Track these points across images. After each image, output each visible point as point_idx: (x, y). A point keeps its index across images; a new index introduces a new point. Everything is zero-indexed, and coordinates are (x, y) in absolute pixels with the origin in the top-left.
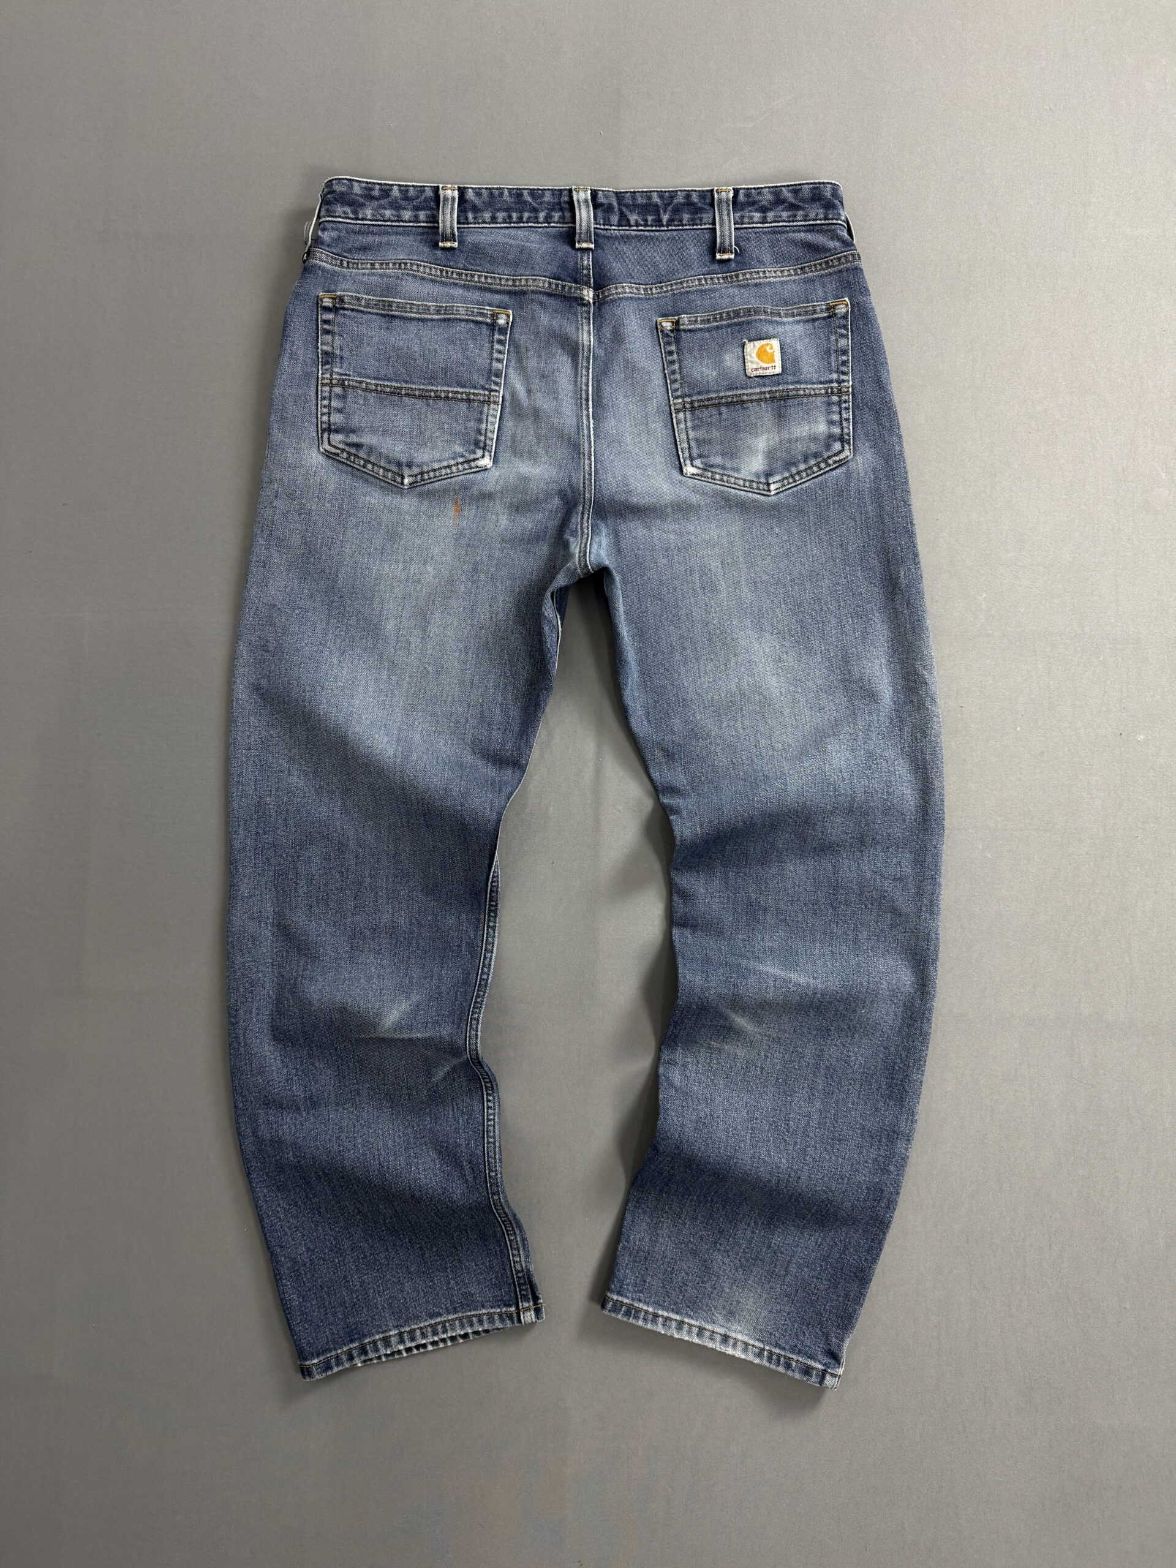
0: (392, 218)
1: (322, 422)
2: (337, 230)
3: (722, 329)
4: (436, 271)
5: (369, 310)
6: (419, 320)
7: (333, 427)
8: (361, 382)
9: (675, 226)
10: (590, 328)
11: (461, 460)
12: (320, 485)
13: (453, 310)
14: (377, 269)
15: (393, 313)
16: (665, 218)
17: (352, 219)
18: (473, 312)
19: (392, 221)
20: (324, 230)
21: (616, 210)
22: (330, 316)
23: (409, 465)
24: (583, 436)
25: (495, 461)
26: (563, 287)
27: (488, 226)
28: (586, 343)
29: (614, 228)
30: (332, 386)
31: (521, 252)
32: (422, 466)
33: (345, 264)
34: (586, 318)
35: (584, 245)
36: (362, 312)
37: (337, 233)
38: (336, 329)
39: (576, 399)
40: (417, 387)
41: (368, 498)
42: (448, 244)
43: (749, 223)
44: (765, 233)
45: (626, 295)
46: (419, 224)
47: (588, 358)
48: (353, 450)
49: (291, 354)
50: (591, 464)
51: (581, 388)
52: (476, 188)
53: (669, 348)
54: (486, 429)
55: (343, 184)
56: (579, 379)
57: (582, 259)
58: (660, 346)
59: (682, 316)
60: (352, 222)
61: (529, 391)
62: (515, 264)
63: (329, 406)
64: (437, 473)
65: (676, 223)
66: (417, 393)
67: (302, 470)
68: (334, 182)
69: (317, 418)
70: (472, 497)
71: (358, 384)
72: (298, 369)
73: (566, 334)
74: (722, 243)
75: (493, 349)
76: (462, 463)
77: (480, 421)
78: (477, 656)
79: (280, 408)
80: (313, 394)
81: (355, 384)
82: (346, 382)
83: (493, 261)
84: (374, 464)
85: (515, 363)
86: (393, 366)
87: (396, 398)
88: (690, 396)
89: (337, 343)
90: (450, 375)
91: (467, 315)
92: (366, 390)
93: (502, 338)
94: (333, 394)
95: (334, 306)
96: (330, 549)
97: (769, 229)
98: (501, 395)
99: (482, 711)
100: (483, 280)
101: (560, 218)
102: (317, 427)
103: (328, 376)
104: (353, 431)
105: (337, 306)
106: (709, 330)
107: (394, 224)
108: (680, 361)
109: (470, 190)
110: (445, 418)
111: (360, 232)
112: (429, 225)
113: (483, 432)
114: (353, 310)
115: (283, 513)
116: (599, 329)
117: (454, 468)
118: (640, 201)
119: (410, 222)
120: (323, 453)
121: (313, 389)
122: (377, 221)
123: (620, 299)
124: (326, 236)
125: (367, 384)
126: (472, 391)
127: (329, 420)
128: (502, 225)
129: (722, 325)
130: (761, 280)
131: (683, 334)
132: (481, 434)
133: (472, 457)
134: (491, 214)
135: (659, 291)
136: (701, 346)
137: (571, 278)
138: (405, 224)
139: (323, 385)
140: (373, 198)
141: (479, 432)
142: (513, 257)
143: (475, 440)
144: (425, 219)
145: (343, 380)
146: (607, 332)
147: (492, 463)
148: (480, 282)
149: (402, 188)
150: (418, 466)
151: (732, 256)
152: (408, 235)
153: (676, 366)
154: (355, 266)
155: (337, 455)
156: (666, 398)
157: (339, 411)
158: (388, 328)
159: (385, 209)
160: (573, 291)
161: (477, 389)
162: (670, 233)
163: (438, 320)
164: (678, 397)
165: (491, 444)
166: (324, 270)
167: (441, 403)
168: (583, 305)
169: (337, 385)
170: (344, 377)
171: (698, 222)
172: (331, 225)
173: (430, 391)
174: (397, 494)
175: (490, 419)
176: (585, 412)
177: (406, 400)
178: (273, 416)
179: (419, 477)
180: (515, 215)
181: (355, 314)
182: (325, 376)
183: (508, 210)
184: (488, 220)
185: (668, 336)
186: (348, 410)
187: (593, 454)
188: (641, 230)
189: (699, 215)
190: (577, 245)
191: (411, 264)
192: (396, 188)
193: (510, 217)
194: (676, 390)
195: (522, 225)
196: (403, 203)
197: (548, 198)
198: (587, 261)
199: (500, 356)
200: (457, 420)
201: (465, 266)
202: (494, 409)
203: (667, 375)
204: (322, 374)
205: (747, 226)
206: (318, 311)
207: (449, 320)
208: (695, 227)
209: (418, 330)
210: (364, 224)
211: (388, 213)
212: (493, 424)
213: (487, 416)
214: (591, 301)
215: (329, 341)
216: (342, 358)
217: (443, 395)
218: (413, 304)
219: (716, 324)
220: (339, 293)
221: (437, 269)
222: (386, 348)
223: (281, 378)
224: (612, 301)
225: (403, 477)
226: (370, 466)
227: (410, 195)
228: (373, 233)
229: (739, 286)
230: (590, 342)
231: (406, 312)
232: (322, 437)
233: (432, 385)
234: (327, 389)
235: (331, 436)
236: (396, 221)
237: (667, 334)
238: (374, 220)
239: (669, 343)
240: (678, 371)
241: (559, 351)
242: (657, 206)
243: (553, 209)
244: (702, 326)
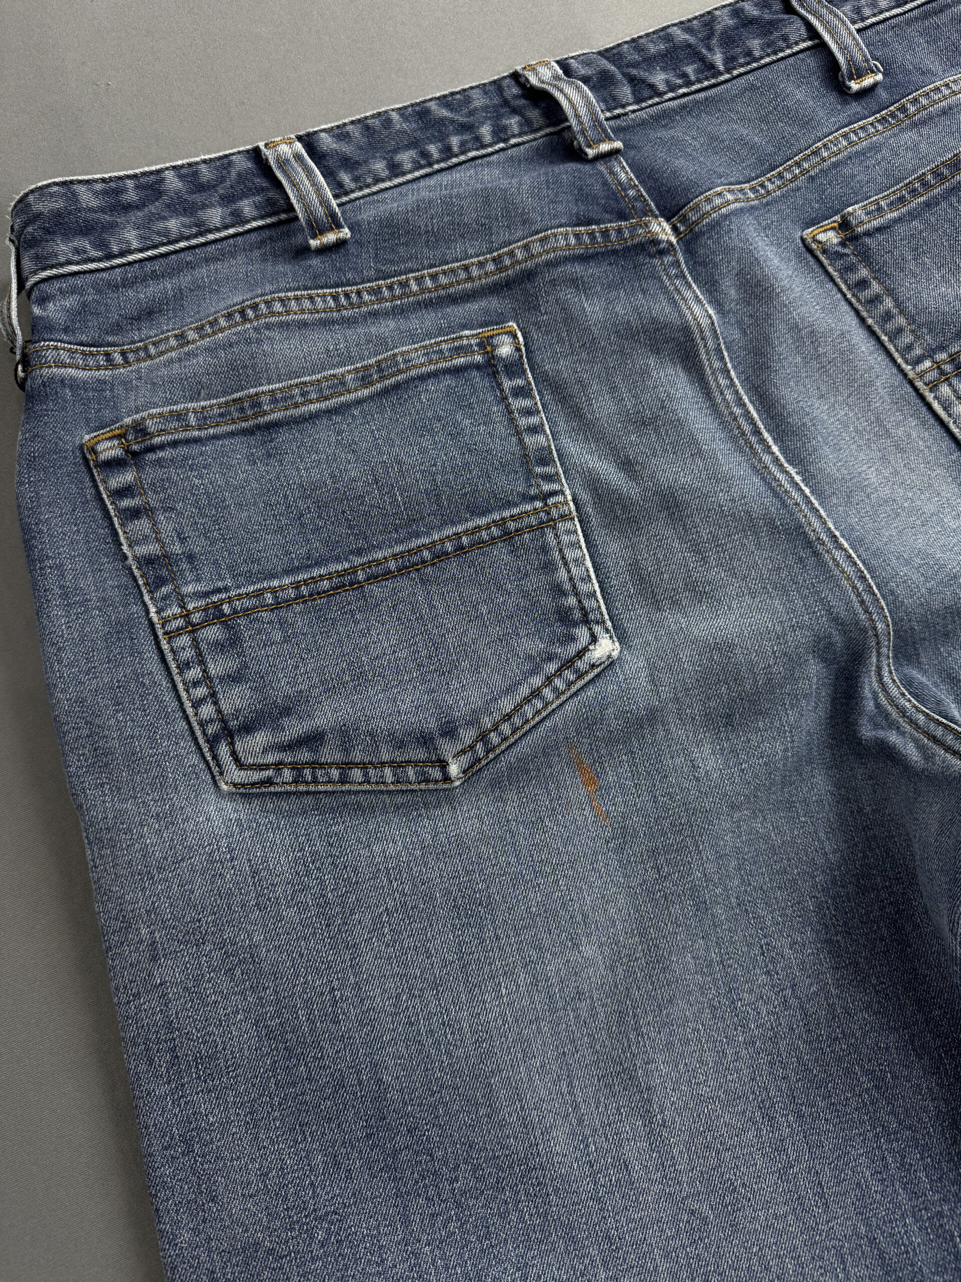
0: (187, 232)
1: (201, 724)
2: (74, 291)
3: (937, 204)
4: (324, 299)
5: (211, 431)
6: (329, 412)
7: (233, 724)
8: (259, 594)
9: (742, 66)
10: (694, 292)
11: (552, 667)
12: (255, 873)
13: (397, 364)
14: (194, 341)
15: (267, 418)
16: (718, 59)
17: (99, 260)
18: (441, 352)
19: (188, 238)
20: (43, 301)
21: (619, 76)
22: (128, 477)
23: (449, 731)
24: (797, 504)
25: (621, 635)
26: (605, 233)
27: (388, 184)
28: (704, 322)
29: (630, 108)
30: (193, 629)
31: (487, 201)
32: (478, 721)
33: (118, 358)
34: (677, 276)
35: (605, 147)
36: (196, 441)
37: (76, 297)
38: (153, 500)
39: (734, 439)
40: (388, 552)
41: (376, 849)
42: (331, 237)
43: (874, 15)
44: (909, 23)
45: (732, 207)
46: (248, 227)
47: (719, 351)
48: (304, 755)
49: (65, 596)
50: (850, 557)
51: (731, 413)
52: (332, 129)
53: (854, 278)
54: (571, 579)
55: (51, 195)
56: (719, 400)
57: (612, 173)
58: (832, 279)
59: (850, 209)
60: (102, 265)
61: (627, 465)
62: (484, 229)
63: (207, 677)
64: (517, 720)
65: (742, 61)
66: (392, 565)
67: (196, 860)
68: (31, 198)
69: (186, 718)
70: (611, 740)
71: (254, 601)
72: (97, 624)
73: (654, 320)
74: (850, 61)
75: (511, 412)
76: (559, 672)
77: (548, 567)
78: (800, 1116)
79: (86, 732)
80: (154, 666)
81: (247, 603)
82: (226, 608)
83: (435, 238)
84: (364, 766)
85: (566, 422)
86: (317, 529)
87: (351, 596)
88: (942, 348)
89: (166, 524)
90: (449, 500)
91: (430, 362)
92: (277, 606)
93: (520, 382)
94: (203, 646)
95: (127, 451)
96: (336, 1022)
97: (915, 12)
98: (569, 498)
99: (881, 1256)
100: (429, 283)
101: (521, 125)
102: (195, 739)
103: (176, 610)
104: (286, 711)
105: (135, 447)
106: (913, 215)
107: (194, 242)
108: (890, 292)
109: (323, 135)
110: (474, 593)
111: (127, 284)
112: (269, 221)
113: (567, 586)
114: (174, 444)
115: (186, 989)
116: (711, 288)
117: (547, 693)
118: (653, 49)
119: (226, 227)
120: (231, 794)
121: (150, 654)
122: (155, 247)
123: (726, 217)
124: (53, 311)
125: (274, 591)
126: (506, 514)
127: (219, 711)
128: (417, 174)
129: (935, 197)
130: (949, 101)
131: (867, 240)
132: (564, 594)
133: (572, 650)
134: (385, 162)
135: (779, 183)
136: (916, 249)
137: (611, 212)
138: (218, 235)
139: (171, 636)
140: (127, 208)
141: (558, 591)
142: (474, 215)
143: (558, 612)
144: (255, 213)
145: (217, 606)
146: (731, 291)
147: (617, 644)
148: (422, 291)
149: (183, 171)
150: (470, 723)
151: (879, 77)
152: (233, 255)
153: (889, 303)
154: (142, 354)
155: (269, 782)
156: (895, 371)
157: (235, 678)
158: (269, 456)
159: (165, 218)
160: (627, 234)
161: (516, 505)
162: (742, 80)
163: (371, 397)
164: (919, 360)
165: (594, 604)
166: (74, 385)
167: (453, 567)
168: (661, 253)
169: (203, 624)
170: (215, 598)
171: (781, 44)
172: (57, 285)
173: (419, 549)
174: (438, 805)
175: (570, 554)
176: (767, 458)
177: (375, 590)
178: (72, 758)
179: (479, 747)
180: (433, 149)
181: (183, 450)
182: (169, 612)
183: (414, 144)
184: (385, 173)
185: (836, 256)
186: (254, 667)
187: (837, 534)
188: (684, 95)
189: (776, 34)
190: (591, 152)
191: (266, 302)
192: (169, 175)
193: (425, 154)
194: (909, 347)
195: (455, 160)
196: (198, 198)
197: (479, 101)
198: (623, 172)
199: (533, 420)
200: (500, 588)
201: (378, 271)
202: (568, 532)
203: (876, 328)
204: (158, 612)
205: (874, 20)
206: (92, 476)
207: (397, 387)
208: (781, 55)
209: (339, 433)
210: (130, 264)
211: (173, 224)
212: (579, 562)
213: (561, 550)
214: (674, 240)
215: (147, 531)
216: (191, 558)
217: (449, 547)
218: (305, 383)
219: (921, 200)
220: (128, 420)
221: (324, 296)
222: (286, 497)
223: (60, 662)
224: (713, 226)
225: (443, 765)
226: (357, 774)
227: (204, 180)
228: (154, 276)
229: (915, 125)
230: (710, 317)
231: (296, 405)
232: (215, 757)
233: (418, 535)
234: (184, 640)
235: (238, 746)
236: (195, 236)
237: (836, 252)
238: (148, 249)
239: (851, 268)
240: (895, 311)
241: (652, 362)
242: (689, 46)
243: (499, 117)
244: (895, 214)
